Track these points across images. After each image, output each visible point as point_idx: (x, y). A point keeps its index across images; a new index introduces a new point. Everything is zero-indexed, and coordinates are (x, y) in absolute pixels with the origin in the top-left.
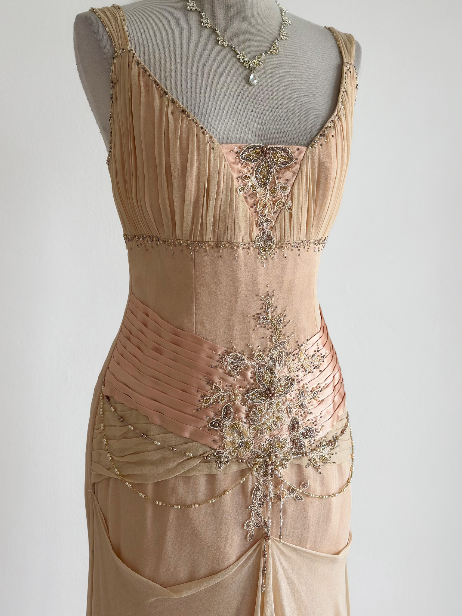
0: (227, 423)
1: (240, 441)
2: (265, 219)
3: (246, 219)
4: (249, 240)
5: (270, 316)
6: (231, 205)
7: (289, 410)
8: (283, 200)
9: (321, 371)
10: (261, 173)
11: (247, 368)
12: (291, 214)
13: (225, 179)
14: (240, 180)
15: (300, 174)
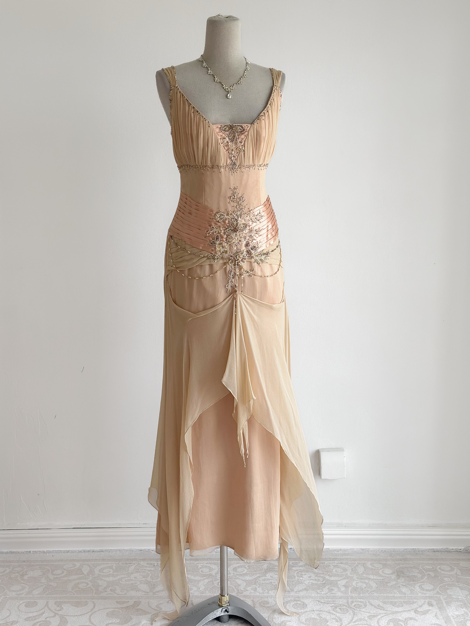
0: (218, 243)
1: (223, 250)
2: (232, 156)
3: (224, 156)
4: (226, 164)
5: (236, 197)
6: (218, 150)
7: (245, 238)
8: (240, 148)
9: (260, 222)
10: (231, 136)
11: (226, 219)
12: (244, 153)
13: (215, 140)
14: (221, 139)
15: (248, 136)
